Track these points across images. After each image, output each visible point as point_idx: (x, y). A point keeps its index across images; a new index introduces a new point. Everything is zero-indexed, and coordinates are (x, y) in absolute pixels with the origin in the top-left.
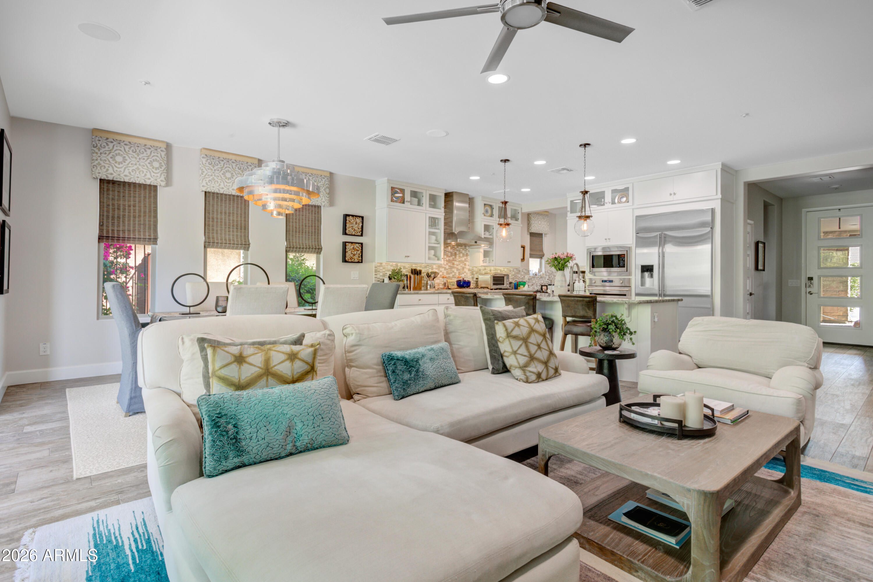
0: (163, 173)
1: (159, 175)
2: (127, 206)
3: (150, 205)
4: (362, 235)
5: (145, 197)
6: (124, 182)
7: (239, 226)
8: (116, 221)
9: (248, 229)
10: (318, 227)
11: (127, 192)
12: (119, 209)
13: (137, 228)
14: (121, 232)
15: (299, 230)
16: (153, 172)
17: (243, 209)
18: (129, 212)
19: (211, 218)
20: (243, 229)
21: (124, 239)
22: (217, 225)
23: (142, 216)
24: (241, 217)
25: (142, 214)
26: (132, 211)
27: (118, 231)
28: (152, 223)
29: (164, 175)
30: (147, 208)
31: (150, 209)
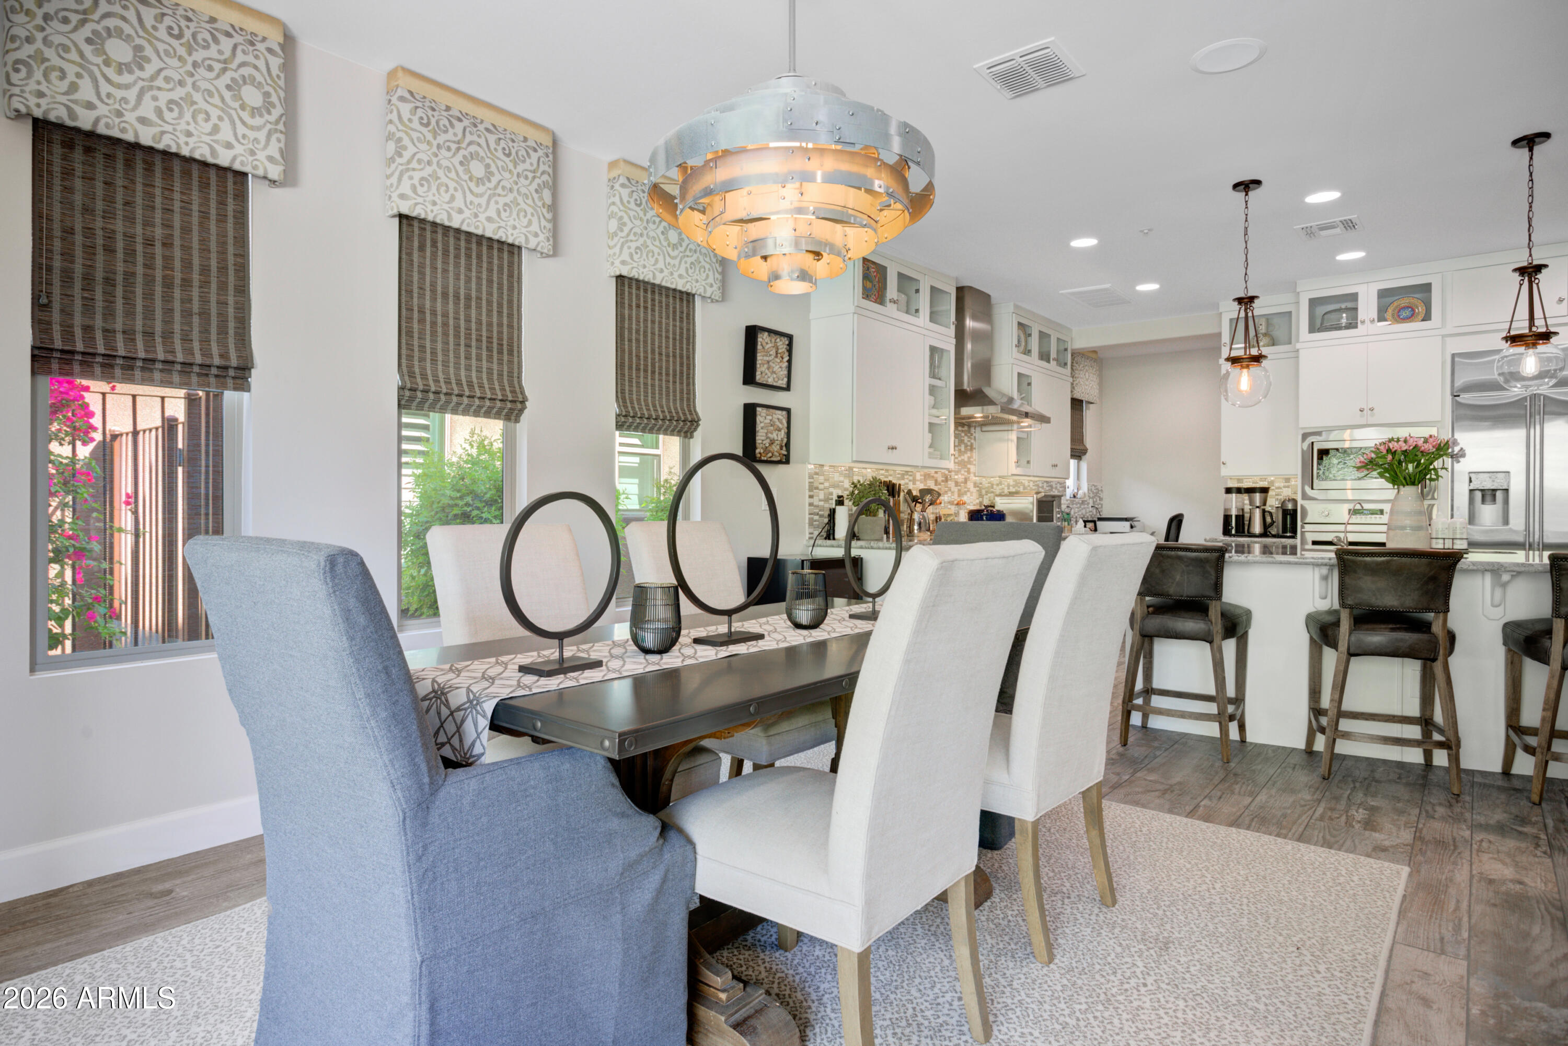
0: (276, 130)
1: (262, 135)
2: (139, 239)
3: (222, 244)
4: (788, 388)
5: (205, 215)
6: (135, 146)
7: (495, 341)
8: (99, 295)
9: (519, 352)
10: (688, 358)
11: (139, 188)
12: (109, 250)
13: (177, 327)
14: (120, 337)
15: (646, 366)
16: (244, 123)
17: (505, 287)
18: (149, 266)
19: (416, 309)
20: (505, 352)
21: (130, 363)
22: (434, 333)
23: (196, 283)
24: (500, 313)
25: (196, 277)
26: (159, 262)
27: (108, 333)
28: (231, 310)
29: (279, 141)
30: (214, 256)
31: (222, 261)
